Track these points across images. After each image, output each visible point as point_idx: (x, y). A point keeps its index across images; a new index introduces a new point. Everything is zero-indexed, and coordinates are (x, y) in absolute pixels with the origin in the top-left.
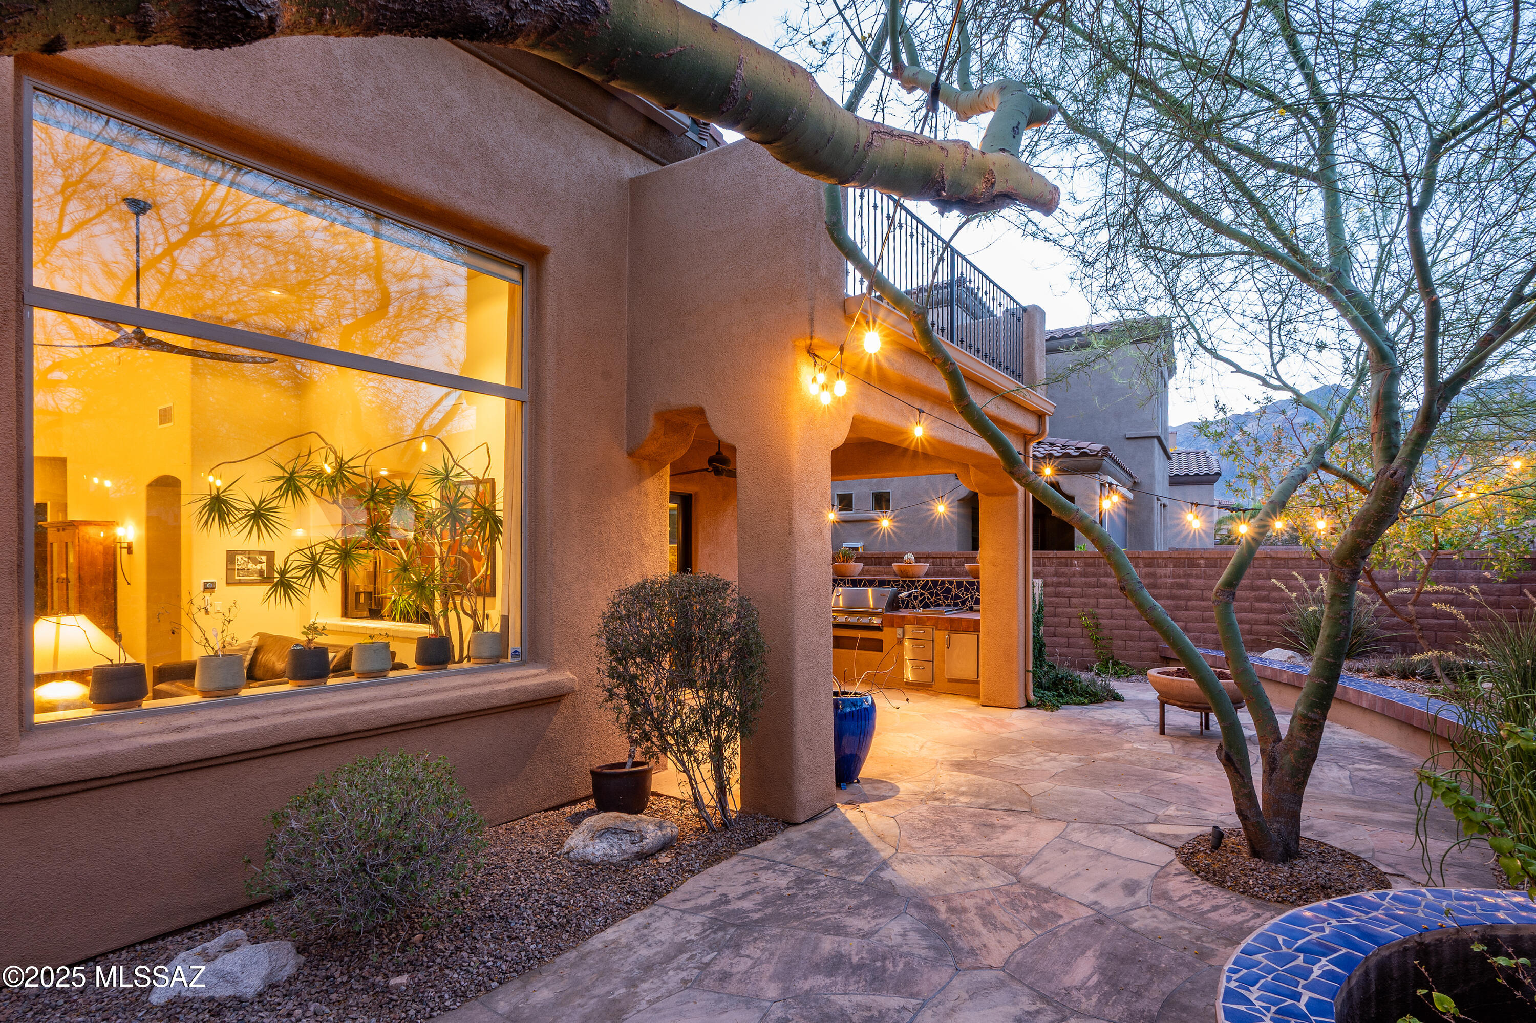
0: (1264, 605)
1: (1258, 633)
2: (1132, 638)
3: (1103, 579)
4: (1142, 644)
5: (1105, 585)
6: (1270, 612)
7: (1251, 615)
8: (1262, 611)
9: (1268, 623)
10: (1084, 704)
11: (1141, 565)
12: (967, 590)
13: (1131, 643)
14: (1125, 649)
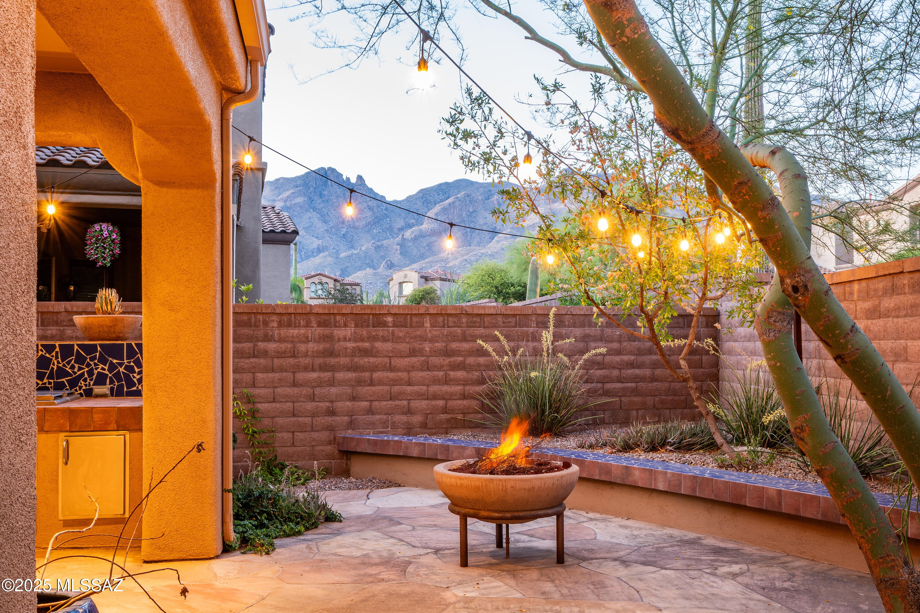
0: (460, 374)
1: (453, 411)
2: (302, 428)
3: (261, 345)
4: (315, 435)
5: (265, 354)
6: (465, 382)
7: (445, 388)
8: (457, 382)
9: (464, 397)
10: (299, 533)
11: (314, 324)
12: (80, 360)
13: (300, 436)
14: (293, 445)
